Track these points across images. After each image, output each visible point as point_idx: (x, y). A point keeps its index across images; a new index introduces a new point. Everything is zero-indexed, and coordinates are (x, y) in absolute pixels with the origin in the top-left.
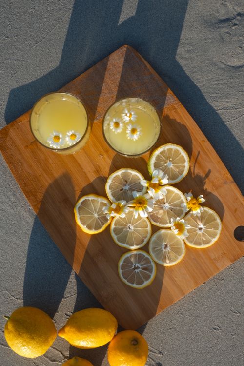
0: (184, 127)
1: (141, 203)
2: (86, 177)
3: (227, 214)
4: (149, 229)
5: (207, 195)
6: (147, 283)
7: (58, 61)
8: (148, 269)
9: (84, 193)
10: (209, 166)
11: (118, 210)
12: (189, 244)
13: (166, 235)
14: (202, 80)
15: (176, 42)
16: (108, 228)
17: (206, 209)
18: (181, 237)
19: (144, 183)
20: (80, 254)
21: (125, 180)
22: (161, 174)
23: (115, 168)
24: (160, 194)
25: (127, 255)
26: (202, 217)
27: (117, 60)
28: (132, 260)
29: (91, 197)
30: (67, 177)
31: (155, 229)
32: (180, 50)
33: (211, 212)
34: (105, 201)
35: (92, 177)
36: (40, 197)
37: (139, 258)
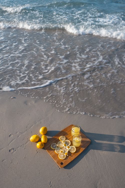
0: (79, 151)
1: (65, 145)
2: (68, 137)
3: (65, 161)
4: (61, 147)
5: (68, 156)
6: (52, 148)
7: (86, 132)
8: (54, 148)
9: (66, 137)
10: (73, 156)
11: (64, 142)
12: (59, 154)
13: (60, 150)
14: (88, 154)
15: (94, 149)
16: (60, 141)
17: (66, 156)
18: (60, 152)
19: (69, 145)
20: (56, 137)
21: (69, 143)
22: (71, 148)
23: (70, 141)
24: (67, 148)
25: (56, 144)
26: (64, 156)
27: (88, 140)
28: (56, 145)
29: (65, 138)
30: (68, 134)
31: (61, 148)
32: (93, 150)
33: (65, 157)
34: (65, 140)
35: (68, 138)
36: (64, 131)
37: (56, 146)
